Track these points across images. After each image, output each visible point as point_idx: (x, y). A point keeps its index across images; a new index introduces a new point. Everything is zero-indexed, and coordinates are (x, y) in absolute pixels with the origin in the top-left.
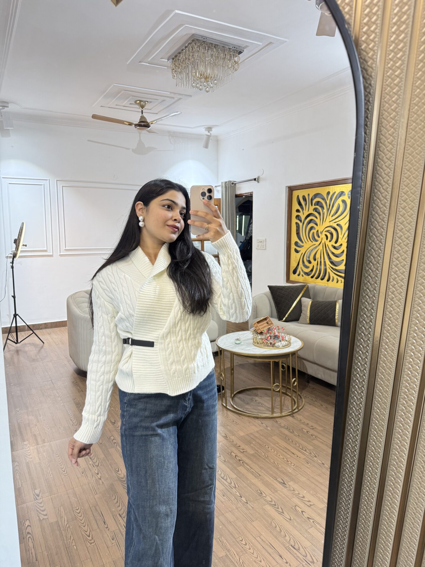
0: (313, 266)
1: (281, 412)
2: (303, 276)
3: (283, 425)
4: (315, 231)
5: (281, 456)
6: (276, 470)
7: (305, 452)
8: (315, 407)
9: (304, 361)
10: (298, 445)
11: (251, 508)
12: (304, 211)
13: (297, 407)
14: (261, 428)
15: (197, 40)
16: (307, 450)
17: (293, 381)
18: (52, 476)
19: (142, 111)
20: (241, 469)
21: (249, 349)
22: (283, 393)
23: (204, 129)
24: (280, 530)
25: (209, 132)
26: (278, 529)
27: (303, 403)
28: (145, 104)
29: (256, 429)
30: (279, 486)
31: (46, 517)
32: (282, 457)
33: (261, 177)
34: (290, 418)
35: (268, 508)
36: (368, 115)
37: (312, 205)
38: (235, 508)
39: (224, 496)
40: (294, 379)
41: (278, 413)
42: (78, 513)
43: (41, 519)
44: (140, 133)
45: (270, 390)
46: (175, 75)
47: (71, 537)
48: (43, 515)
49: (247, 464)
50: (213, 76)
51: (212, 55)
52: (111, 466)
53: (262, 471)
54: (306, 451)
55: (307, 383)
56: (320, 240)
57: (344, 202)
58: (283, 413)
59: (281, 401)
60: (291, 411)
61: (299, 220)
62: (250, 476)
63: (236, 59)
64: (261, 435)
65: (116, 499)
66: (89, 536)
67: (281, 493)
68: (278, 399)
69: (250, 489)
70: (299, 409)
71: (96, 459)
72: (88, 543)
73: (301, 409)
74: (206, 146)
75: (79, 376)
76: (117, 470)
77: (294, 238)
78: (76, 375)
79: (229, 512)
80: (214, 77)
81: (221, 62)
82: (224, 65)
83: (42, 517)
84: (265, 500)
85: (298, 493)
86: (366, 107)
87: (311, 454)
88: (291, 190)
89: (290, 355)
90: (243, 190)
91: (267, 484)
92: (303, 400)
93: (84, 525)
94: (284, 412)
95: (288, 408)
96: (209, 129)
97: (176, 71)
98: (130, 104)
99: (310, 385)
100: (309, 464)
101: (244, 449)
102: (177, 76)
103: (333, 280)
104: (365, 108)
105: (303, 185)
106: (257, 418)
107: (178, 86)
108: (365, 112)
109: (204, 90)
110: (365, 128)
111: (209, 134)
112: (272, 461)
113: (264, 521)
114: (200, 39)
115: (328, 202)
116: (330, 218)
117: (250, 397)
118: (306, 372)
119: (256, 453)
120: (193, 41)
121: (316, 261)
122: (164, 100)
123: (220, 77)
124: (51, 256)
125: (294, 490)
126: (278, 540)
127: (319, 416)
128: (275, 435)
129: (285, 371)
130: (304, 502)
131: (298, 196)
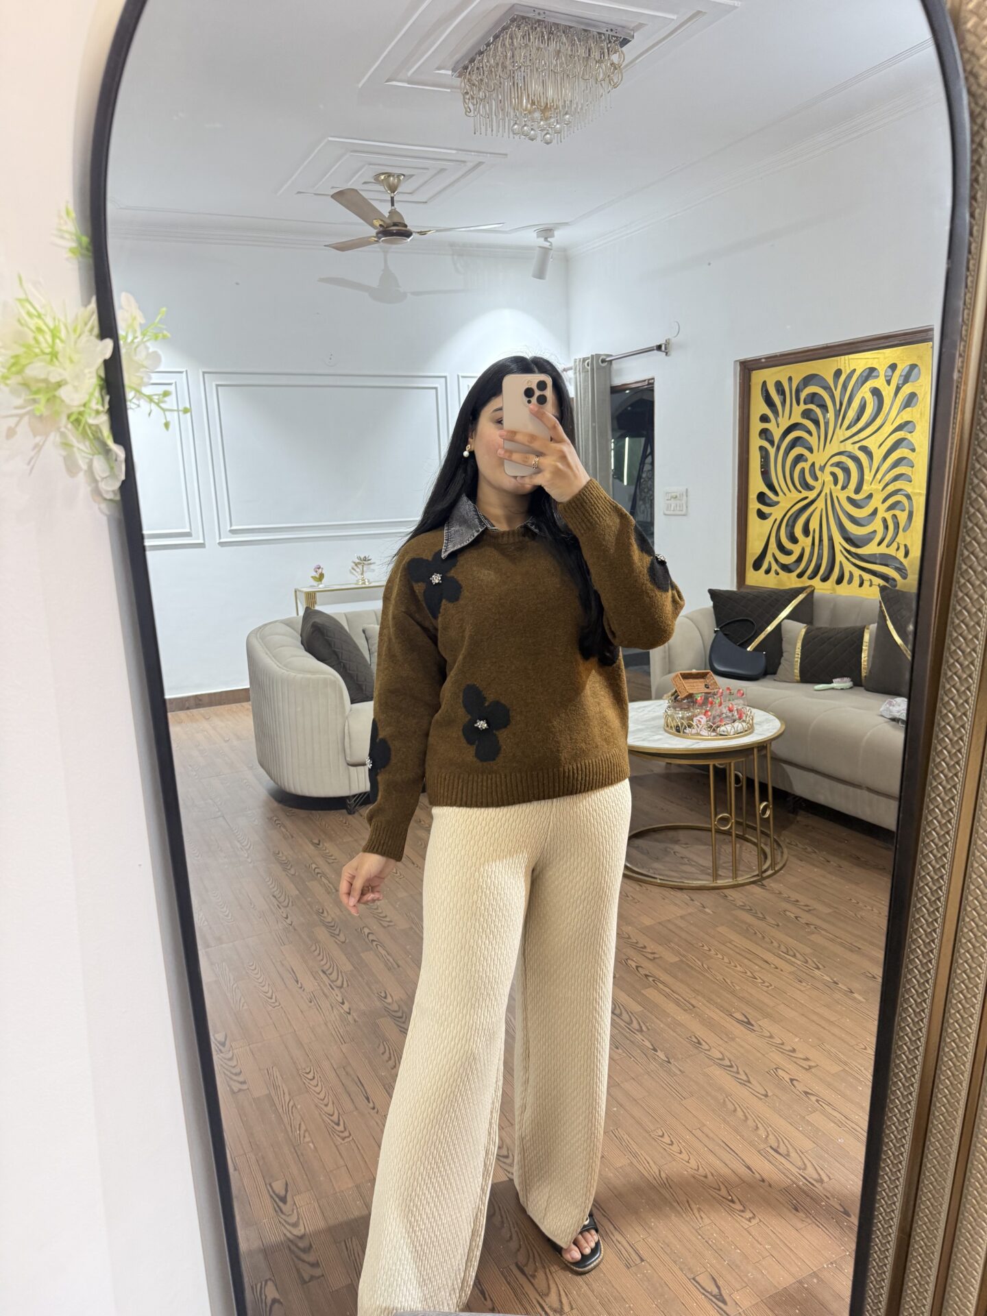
0: (803, 550)
1: (735, 876)
2: (777, 574)
3: (739, 903)
4: (806, 466)
5: (739, 968)
6: (727, 995)
7: (793, 959)
8: (814, 865)
9: (785, 766)
10: (775, 944)
11: (679, 1073)
12: (780, 420)
13: (772, 866)
14: (691, 910)
15: (524, 18)
16: (798, 954)
17: (762, 807)
18: (246, 1007)
19: (392, 199)
20: (651, 993)
21: (659, 740)
22: (737, 836)
23: (535, 234)
24: (745, 1116)
25: (546, 239)
26: (740, 1113)
27: (785, 857)
28: (399, 180)
29: (681, 912)
30: (738, 1030)
31: (245, 1087)
32: (742, 970)
33: (673, 340)
34: (755, 889)
35: (717, 1072)
36: (978, 175)
37: (798, 403)
38: (642, 1071)
39: (617, 1048)
40: (765, 803)
41: (727, 877)
42: (311, 1080)
43: (236, 1089)
44: (385, 252)
45: (710, 830)
46: (471, 106)
47: (300, 1125)
48: (239, 1082)
49: (662, 983)
50: (561, 104)
51: (559, 51)
52: (370, 988)
53: (700, 998)
54: (794, 956)
55: (791, 815)
56: (818, 485)
57: (876, 392)
58: (739, 879)
59: (734, 853)
60: (756, 873)
61: (767, 440)
62: (671, 1008)
63: (615, 58)
64: (691, 924)
65: (387, 1051)
66: (338, 1124)
67: (743, 1043)
68: (728, 849)
69: (675, 1034)
70: (776, 869)
71: (335, 974)
72: (338, 1138)
73: (781, 869)
74: (540, 274)
75: (280, 805)
76: (383, 995)
77: (757, 485)
78: (276, 804)
79: (632, 1081)
80: (564, 106)
81: (579, 69)
82: (587, 77)
83: (236, 1087)
84: (709, 1058)
85: (781, 1042)
86: (975, 158)
87: (806, 962)
88: (747, 368)
89: (755, 750)
90: (630, 374)
91: (710, 1024)
92: (785, 850)
93: (326, 1101)
94: (742, 876)
95: (751, 868)
96: (547, 232)
97: (473, 98)
98: (365, 183)
99: (799, 818)
100: (804, 984)
101: (654, 953)
102: (475, 110)
103: (850, 581)
104: (972, 161)
105: (776, 356)
106: (681, 889)
107: (478, 133)
108: (973, 168)
109: (539, 139)
110: (971, 205)
111: (547, 244)
112: (720, 977)
113: (709, 1098)
114: (531, 15)
115: (837, 394)
116: (842, 433)
117: (662, 846)
118: (789, 791)
119: (682, 961)
120: (513, 20)
121: (810, 538)
122: (443, 170)
123: (577, 104)
124: (202, 545)
125: (771, 1037)
126: (742, 1137)
127: (825, 885)
128: (722, 925)
129: (742, 786)
130: (795, 1060)
131: (764, 383)
